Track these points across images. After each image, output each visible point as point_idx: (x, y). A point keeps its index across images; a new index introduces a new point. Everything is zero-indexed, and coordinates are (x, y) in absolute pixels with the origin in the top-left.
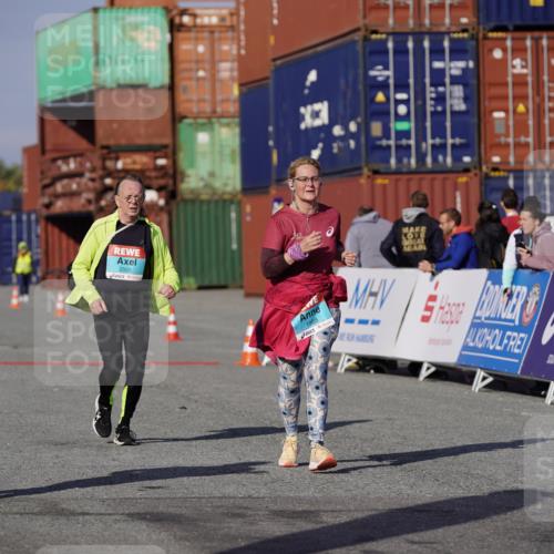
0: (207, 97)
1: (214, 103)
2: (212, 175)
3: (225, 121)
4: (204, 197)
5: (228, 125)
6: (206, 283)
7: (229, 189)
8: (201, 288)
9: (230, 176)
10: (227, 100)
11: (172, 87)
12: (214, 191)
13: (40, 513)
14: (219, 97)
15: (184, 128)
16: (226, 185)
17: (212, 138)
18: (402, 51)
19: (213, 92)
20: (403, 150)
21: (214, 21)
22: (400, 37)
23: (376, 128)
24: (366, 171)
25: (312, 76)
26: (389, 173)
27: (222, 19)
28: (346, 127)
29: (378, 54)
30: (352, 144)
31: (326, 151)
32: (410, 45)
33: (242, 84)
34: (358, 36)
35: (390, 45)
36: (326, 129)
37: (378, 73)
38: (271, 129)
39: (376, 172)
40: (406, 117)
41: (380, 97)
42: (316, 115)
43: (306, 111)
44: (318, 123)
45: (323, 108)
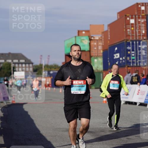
0: (96, 52)
1: (98, 54)
2: (97, 67)
3: (100, 57)
5: (100, 58)
6: (96, 87)
8: (96, 88)
10: (100, 53)
11: (90, 51)
12: (98, 70)
13: (66, 131)
14: (99, 53)
15: (92, 58)
16: (100, 69)
17: (97, 60)
18: (133, 44)
19: (98, 52)
20: (133, 62)
21: (98, 38)
22: (133, 41)
23: (128, 58)
24: (126, 66)
25: (116, 49)
26: (131, 67)
27: (99, 38)
28: (122, 58)
29: (128, 44)
30: (124, 61)
31: (119, 63)
32: (135, 43)
33: (103, 50)
34: (125, 41)
35: (131, 43)
36: (119, 59)
37: (129, 48)
38: (108, 59)
39: (128, 67)
40: (134, 56)
41: (129, 52)
42: (117, 56)
43: (115, 55)
44: (117, 57)
45: (118, 55)
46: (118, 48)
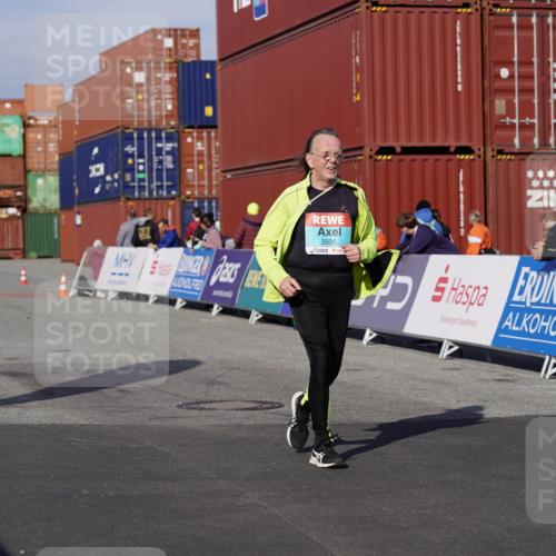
0: (42, 160)
1: (46, 164)
2: (45, 200)
3: (51, 173)
4: (41, 211)
5: (53, 175)
6: (41, 254)
7: (54, 207)
8: (39, 257)
9: (54, 201)
10: (53, 163)
11: (24, 156)
12: (45, 208)
14: (49, 161)
15: (30, 177)
16: (51, 205)
17: (45, 183)
18: (141, 138)
19: (46, 158)
20: (142, 188)
21: (46, 122)
22: (140, 131)
23: (128, 177)
24: (123, 199)
25: (96, 151)
26: (134, 199)
27: (50, 121)
28: (113, 176)
29: (129, 139)
30: (116, 185)
31: (103, 188)
32: (145, 135)
33: (60, 155)
34: (119, 131)
35: (135, 135)
36: (103, 177)
37: (129, 149)
38: (75, 177)
39: (128, 199)
40: (143, 172)
41: (130, 161)
42: (97, 170)
43: (93, 168)
44: (98, 174)
45: (101, 166)
46: (100, 150)
